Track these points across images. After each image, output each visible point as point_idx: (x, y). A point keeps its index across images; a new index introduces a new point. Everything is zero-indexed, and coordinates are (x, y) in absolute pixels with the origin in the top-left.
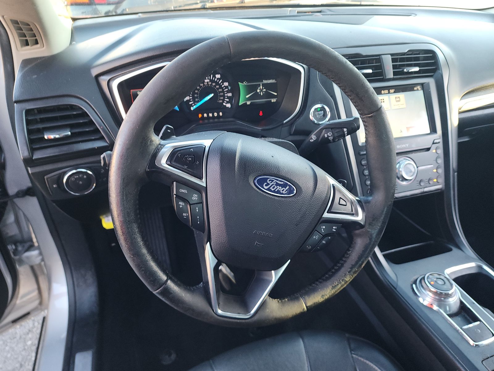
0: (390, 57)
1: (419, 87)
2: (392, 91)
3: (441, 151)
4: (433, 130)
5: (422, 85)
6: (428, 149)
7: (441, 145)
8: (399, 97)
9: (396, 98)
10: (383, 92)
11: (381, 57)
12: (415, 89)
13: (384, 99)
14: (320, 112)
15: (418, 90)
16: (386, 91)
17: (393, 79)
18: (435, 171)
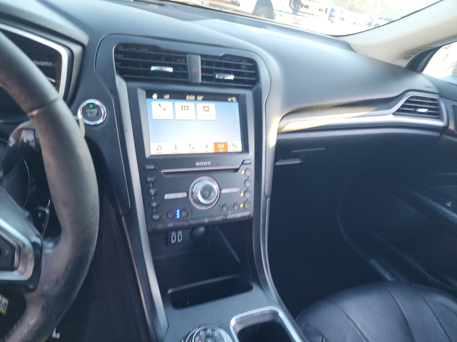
0: (199, 58)
1: (234, 99)
2: (200, 98)
3: (251, 173)
4: (246, 149)
5: (237, 96)
6: (236, 170)
7: (252, 167)
8: (208, 107)
9: (204, 107)
10: (188, 97)
11: (187, 57)
12: (230, 99)
13: (189, 107)
14: (93, 110)
15: (232, 101)
16: (193, 97)
17: (202, 85)
18: (242, 194)
